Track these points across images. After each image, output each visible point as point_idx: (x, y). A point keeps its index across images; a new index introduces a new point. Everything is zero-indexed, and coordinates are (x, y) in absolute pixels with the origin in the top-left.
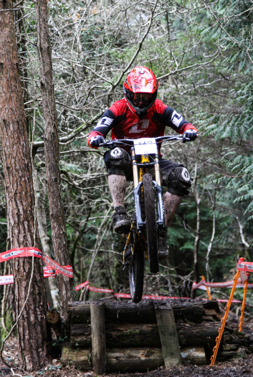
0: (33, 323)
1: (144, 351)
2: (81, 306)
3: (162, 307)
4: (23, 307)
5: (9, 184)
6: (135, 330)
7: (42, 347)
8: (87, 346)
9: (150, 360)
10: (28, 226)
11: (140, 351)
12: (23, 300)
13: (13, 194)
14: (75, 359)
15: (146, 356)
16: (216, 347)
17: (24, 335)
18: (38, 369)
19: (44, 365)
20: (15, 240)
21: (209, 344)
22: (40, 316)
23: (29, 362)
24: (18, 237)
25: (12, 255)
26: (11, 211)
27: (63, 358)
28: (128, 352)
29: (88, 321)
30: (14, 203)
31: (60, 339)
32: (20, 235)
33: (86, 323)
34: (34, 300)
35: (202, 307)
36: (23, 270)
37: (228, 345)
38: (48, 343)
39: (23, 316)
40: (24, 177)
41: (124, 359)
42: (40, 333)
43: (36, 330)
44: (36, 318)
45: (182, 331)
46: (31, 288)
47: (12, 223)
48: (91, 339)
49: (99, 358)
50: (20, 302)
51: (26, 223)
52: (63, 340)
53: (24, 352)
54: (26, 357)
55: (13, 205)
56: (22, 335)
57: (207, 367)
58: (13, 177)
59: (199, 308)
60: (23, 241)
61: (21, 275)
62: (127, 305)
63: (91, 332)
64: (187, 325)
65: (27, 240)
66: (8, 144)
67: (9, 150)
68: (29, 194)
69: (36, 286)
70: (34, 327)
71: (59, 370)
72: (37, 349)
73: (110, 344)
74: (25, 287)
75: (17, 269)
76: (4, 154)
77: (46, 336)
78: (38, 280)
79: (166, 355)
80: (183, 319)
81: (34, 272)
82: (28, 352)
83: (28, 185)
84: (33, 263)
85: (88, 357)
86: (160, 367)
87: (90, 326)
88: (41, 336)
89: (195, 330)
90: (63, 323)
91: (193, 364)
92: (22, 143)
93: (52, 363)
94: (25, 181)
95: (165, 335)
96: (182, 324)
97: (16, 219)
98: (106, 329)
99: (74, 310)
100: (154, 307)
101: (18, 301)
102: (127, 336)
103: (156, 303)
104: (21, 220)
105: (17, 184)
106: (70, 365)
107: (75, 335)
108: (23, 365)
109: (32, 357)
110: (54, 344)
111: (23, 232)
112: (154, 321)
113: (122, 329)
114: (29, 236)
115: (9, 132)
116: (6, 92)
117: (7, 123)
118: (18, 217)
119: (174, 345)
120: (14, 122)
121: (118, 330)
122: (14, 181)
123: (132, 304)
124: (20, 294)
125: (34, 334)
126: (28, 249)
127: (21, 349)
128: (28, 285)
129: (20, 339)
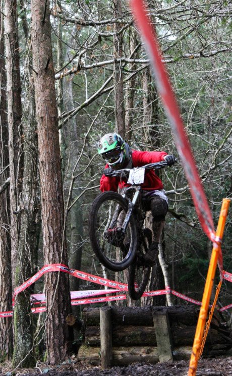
0: (57, 325)
1: (145, 349)
2: (94, 311)
3: (158, 313)
5: (43, 213)
6: (137, 331)
7: (64, 345)
8: (97, 344)
9: (149, 357)
10: (57, 246)
11: (142, 349)
13: (46, 221)
14: (88, 356)
15: (146, 354)
19: (64, 360)
20: (47, 257)
22: (63, 320)
23: (53, 357)
24: (49, 256)
26: (44, 234)
27: (79, 355)
28: (132, 349)
29: (99, 324)
30: (47, 228)
32: (50, 254)
33: (97, 325)
34: (59, 307)
36: (51, 282)
38: (69, 342)
39: (50, 320)
40: (56, 207)
41: (128, 356)
42: (62, 334)
43: (59, 331)
44: (60, 321)
47: (45, 244)
48: (100, 339)
49: (105, 355)
51: (55, 243)
53: (50, 349)
54: (51, 354)
55: (46, 230)
56: (49, 335)
58: (47, 207)
59: (190, 313)
60: (52, 259)
61: (49, 286)
62: (132, 311)
63: (100, 333)
64: (180, 327)
65: (55, 258)
66: (44, 181)
67: (45, 185)
68: (59, 220)
70: (58, 329)
71: (73, 364)
72: (59, 347)
73: (115, 342)
74: (52, 296)
75: (46, 281)
77: (67, 336)
79: (160, 353)
80: (177, 323)
81: (59, 283)
82: (52, 349)
83: (58, 214)
84: (59, 276)
85: (99, 353)
88: (63, 336)
89: (186, 331)
92: (55, 180)
93: (70, 359)
94: (56, 210)
95: (160, 336)
96: (176, 327)
97: (48, 241)
98: (112, 331)
99: (88, 314)
100: (152, 312)
102: (131, 336)
103: (154, 309)
104: (51, 242)
106: (85, 360)
107: (88, 335)
108: (49, 359)
109: (55, 354)
110: (74, 343)
111: (52, 251)
112: (152, 324)
113: (127, 331)
114: (57, 255)
115: (45, 171)
116: (44, 139)
117: (44, 164)
118: (49, 239)
119: (167, 344)
120: (49, 163)
121: (123, 332)
122: (48, 210)
123: (136, 310)
124: (49, 302)
125: (57, 334)
126: (56, 266)
127: (48, 347)
128: (54, 294)
129: (48, 338)
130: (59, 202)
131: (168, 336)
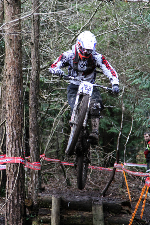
0: (16, 205)
2: (47, 197)
3: (96, 203)
4: (11, 194)
5: (8, 116)
6: (78, 215)
7: (20, 220)
8: (48, 222)
10: (18, 143)
12: (11, 190)
13: (11, 123)
17: (9, 212)
20: (9, 151)
22: (20, 201)
24: (11, 150)
25: (6, 161)
26: (8, 133)
29: (50, 207)
30: (11, 128)
31: (32, 216)
32: (12, 149)
33: (48, 207)
34: (18, 190)
35: (121, 205)
36: (12, 171)
39: (10, 200)
40: (19, 113)
42: (19, 211)
43: (17, 209)
44: (18, 201)
45: (107, 219)
46: (16, 182)
47: (9, 141)
48: (51, 218)
50: (9, 191)
51: (17, 141)
52: (33, 217)
53: (9, 222)
55: (10, 129)
56: (8, 211)
58: (11, 112)
59: (119, 205)
60: (14, 153)
61: (11, 174)
62: (75, 199)
63: (51, 214)
64: (111, 215)
65: (17, 152)
66: (10, 90)
67: (10, 94)
68: (20, 123)
69: (20, 182)
70: (16, 207)
72: (17, 221)
73: (62, 222)
74: (13, 182)
75: (9, 170)
76: (7, 96)
77: (23, 213)
78: (21, 178)
80: (109, 212)
81: (19, 172)
82: (11, 223)
83: (20, 118)
84: (19, 167)
87: (51, 210)
88: (20, 213)
89: (115, 218)
90: (34, 206)
92: (19, 91)
94: (19, 115)
95: (96, 221)
96: (107, 214)
97: (11, 138)
98: (61, 213)
99: (42, 199)
100: (91, 202)
101: (8, 190)
102: (73, 218)
103: (93, 200)
104: (14, 139)
105: (14, 116)
107: (41, 215)
110: (27, 219)
111: (15, 147)
112: (90, 210)
113: (70, 214)
114: (18, 150)
115: (12, 83)
116: (12, 57)
117: (11, 77)
118: (13, 137)
120: (15, 77)
121: (68, 214)
122: (12, 115)
123: (78, 199)
124: (10, 186)
125: (16, 211)
126: (17, 158)
127: (7, 220)
128: (14, 181)
129: (7, 214)
130: (21, 109)
131: (103, 221)
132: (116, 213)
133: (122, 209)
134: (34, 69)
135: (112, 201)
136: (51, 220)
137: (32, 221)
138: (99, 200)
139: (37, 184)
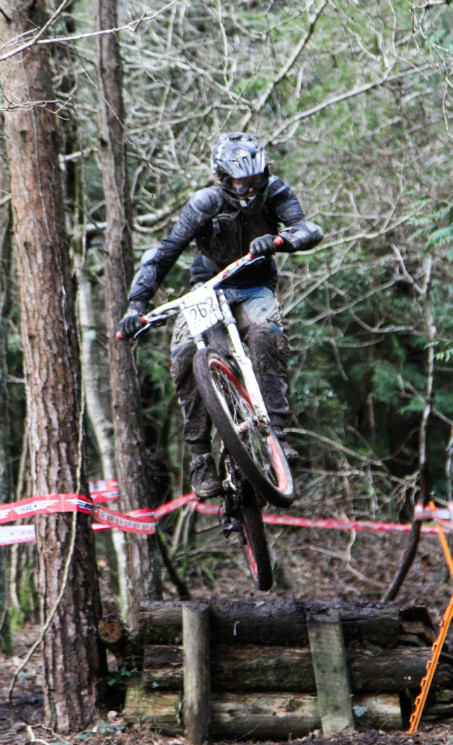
0: (73, 640)
1: (283, 700)
2: (165, 610)
3: (320, 618)
4: (54, 608)
5: (32, 369)
6: (267, 659)
7: (89, 687)
8: (175, 687)
9: (295, 717)
10: (67, 451)
11: (277, 700)
12: (54, 596)
13: (40, 389)
14: (150, 713)
15: (288, 711)
16: (420, 697)
17: (54, 664)
18: (80, 730)
19: (92, 722)
20: (42, 478)
21: (407, 691)
22: (85, 628)
23: (64, 714)
24: (48, 474)
25: (34, 509)
26: (34, 421)
27: (128, 711)
28: (254, 700)
29: (177, 639)
30: (41, 406)
31: (124, 672)
32: (51, 469)
33: (173, 642)
34: (76, 596)
35: (396, 618)
36: (55, 538)
37: (446, 691)
38: (101, 679)
39: (53, 627)
40: (62, 356)
41: (244, 715)
42: (85, 661)
43: (77, 654)
44: (78, 630)
45: (357, 664)
46: (69, 572)
47: (38, 445)
48: (182, 675)
49: (196, 712)
50: (48, 599)
51: (63, 446)
52: (129, 674)
53: (54, 695)
54: (58, 706)
55: (39, 410)
56: (50, 663)
57: (403, 736)
58: (40, 355)
59: (390, 620)
60: (57, 482)
61: (51, 547)
62: (254, 612)
63: (182, 661)
65: (65, 480)
66: (32, 290)
67: (34, 301)
68: (70, 389)
69: (80, 569)
70: (75, 649)
71: (119, 732)
72: (78, 692)
73: (217, 684)
74: (59, 571)
75: (43, 534)
76: (24, 309)
77: (96, 665)
78: (84, 557)
79: (325, 709)
80: (361, 642)
81: (76, 541)
82: (61, 697)
83: (68, 373)
84: (74, 523)
85: (177, 708)
86: (312, 730)
87: (180, 651)
88: (86, 666)
89: (381, 661)
90: (129, 642)
91: (377, 729)
92: (59, 291)
93: (106, 720)
94: (64, 364)
95: (324, 672)
96: (358, 650)
97: (45, 438)
98: (212, 656)
99: (151, 617)
100: (305, 616)
101: (45, 597)
102: (253, 670)
103: (308, 610)
104: (55, 440)
105: (48, 369)
106: (142, 723)
107: (151, 666)
108: (52, 719)
109: (69, 706)
110: (111, 683)
111: (56, 463)
112: (304, 643)
113: (243, 657)
114: (68, 472)
115: (35, 267)
116: (31, 187)
117: (31, 249)
118: (49, 433)
119: (341, 691)
120: (44, 248)
121: (235, 659)
122: (43, 364)
123: (264, 609)
124: (50, 585)
125: (73, 661)
126: (66, 498)
127: (49, 690)
128: (63, 567)
129: (47, 670)
130: (70, 344)
131: (345, 673)
132: (384, 646)
133: (401, 631)
134: (115, 221)
135: (370, 609)
136: (182, 682)
137: (126, 686)
138: (328, 609)
139: (146, 576)
